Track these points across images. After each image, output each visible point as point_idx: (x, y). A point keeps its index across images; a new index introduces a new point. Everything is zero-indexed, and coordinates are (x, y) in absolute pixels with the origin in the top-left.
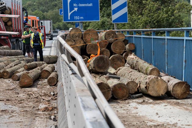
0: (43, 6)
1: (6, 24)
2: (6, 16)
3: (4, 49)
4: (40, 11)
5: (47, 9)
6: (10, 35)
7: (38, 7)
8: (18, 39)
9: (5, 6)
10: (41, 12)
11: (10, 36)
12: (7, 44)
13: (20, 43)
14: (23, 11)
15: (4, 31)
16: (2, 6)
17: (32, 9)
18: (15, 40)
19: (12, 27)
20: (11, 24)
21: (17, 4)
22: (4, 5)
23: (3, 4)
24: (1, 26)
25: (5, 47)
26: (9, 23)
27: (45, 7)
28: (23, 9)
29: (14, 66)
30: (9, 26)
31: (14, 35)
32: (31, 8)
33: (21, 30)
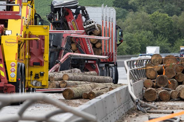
0: (171, 3)
1: (94, 46)
2: (94, 37)
3: (91, 74)
4: (163, 12)
5: (180, 9)
6: (99, 59)
7: (161, 5)
8: (108, 65)
9: (94, 26)
10: (167, 15)
11: (98, 61)
12: (94, 69)
13: (110, 69)
14: (117, 29)
15: (92, 54)
16: (91, 25)
17: (147, 8)
18: (104, 65)
19: (101, 49)
20: (100, 46)
21: (109, 21)
22: (93, 24)
23: (93, 22)
24: (89, 48)
25: (92, 72)
26: (98, 45)
27: (176, 4)
28: (116, 26)
29: (100, 89)
30: (98, 48)
31: (103, 59)
32: (147, 6)
33: (113, 53)
